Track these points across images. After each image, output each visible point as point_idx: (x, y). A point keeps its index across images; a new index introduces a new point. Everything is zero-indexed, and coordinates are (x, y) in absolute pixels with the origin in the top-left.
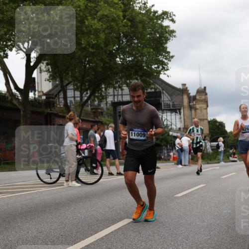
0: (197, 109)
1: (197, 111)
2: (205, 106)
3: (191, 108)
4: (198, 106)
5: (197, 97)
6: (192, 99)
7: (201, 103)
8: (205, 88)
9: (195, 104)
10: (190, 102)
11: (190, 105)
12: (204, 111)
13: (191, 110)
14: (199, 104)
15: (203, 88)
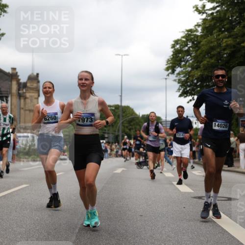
0: (28, 98)
1: (27, 100)
2: (36, 95)
3: (20, 96)
4: (28, 95)
5: (28, 85)
6: (22, 86)
7: (32, 91)
8: (38, 74)
9: (25, 93)
10: (19, 90)
11: (19, 93)
12: (35, 101)
13: (20, 99)
14: (30, 92)
15: (35, 74)
